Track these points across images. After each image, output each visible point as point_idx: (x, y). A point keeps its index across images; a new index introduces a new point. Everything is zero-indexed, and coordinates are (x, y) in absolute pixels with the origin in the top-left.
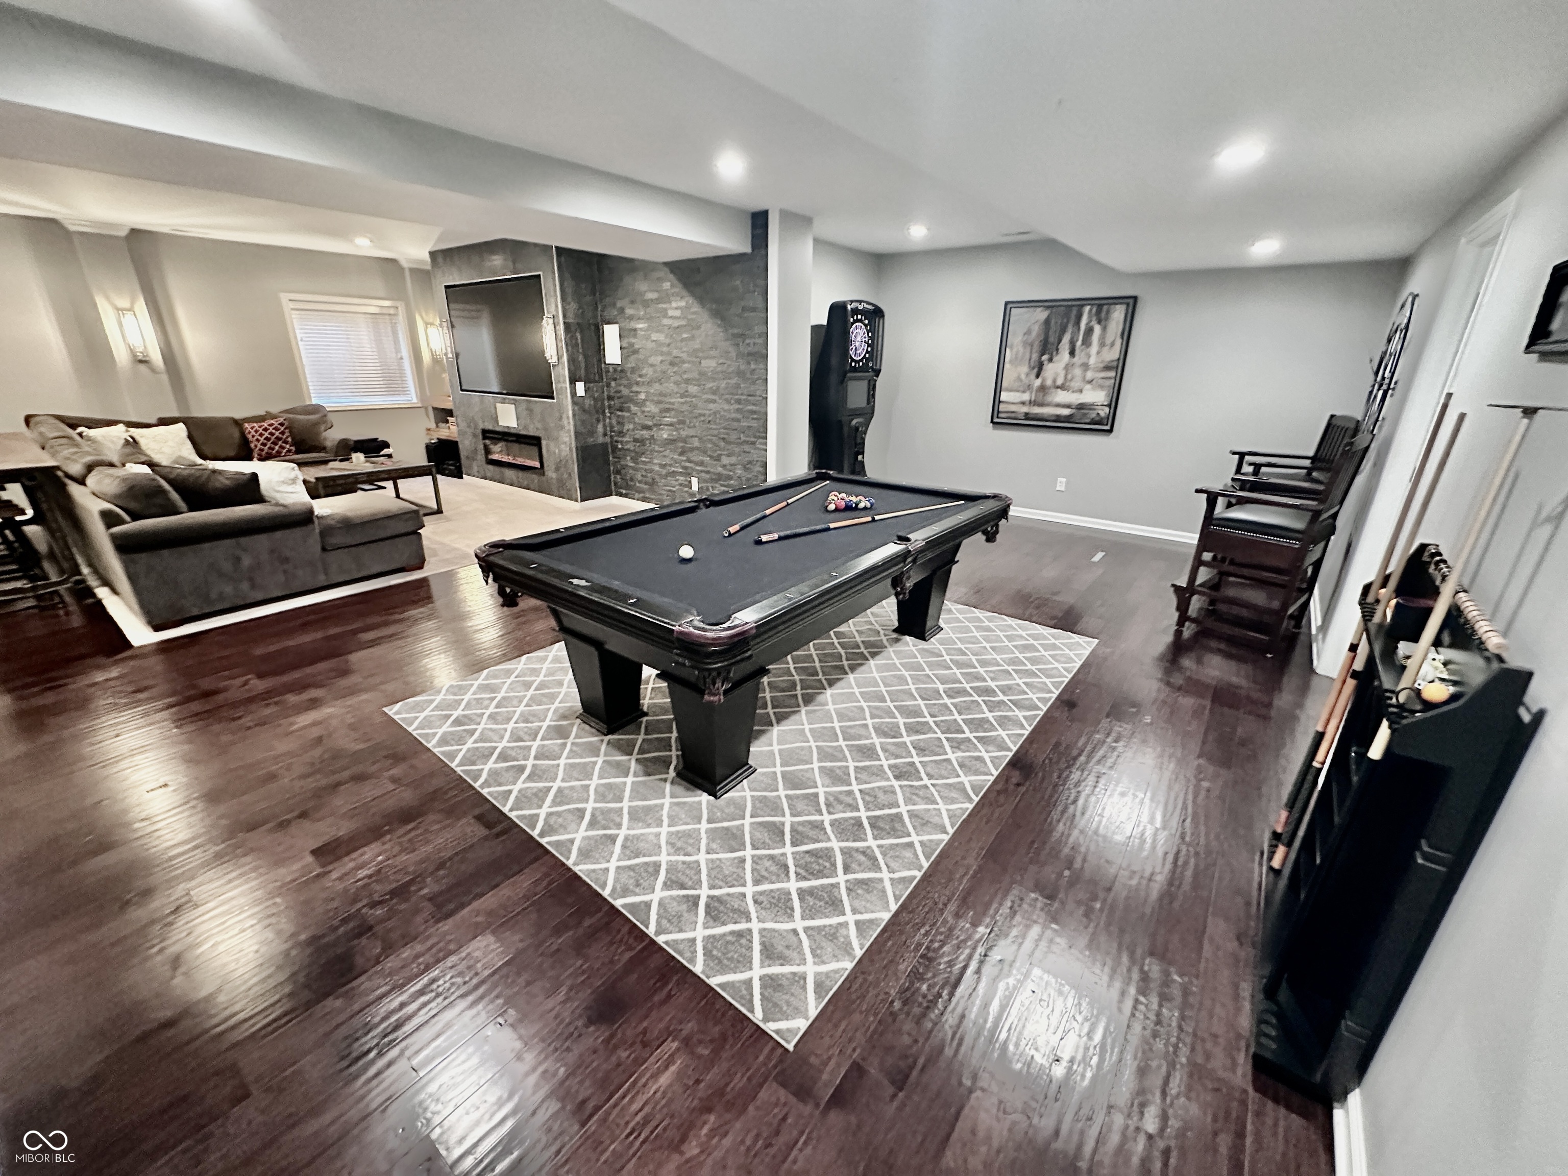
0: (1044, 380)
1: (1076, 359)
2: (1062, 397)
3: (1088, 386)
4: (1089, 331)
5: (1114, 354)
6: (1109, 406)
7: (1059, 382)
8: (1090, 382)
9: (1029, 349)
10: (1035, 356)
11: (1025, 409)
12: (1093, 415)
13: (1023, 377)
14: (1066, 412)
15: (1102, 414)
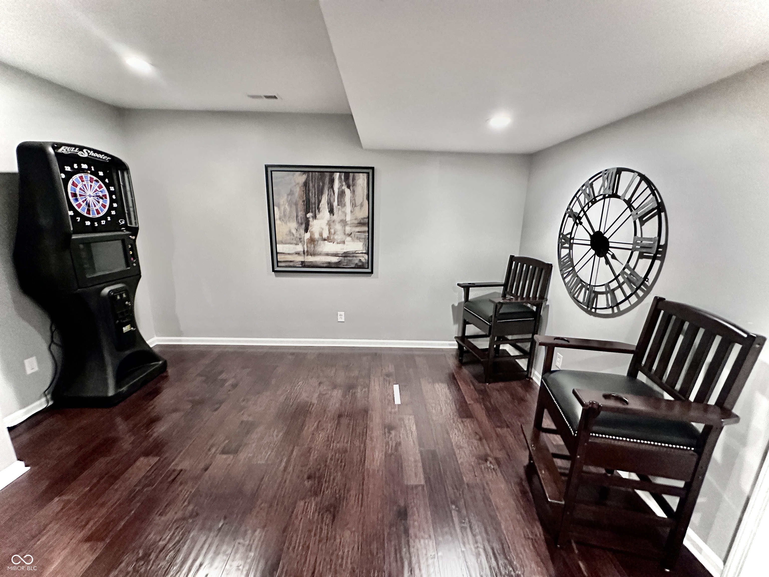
0: (312, 234)
1: (335, 217)
2: (328, 247)
3: (349, 239)
4: (342, 194)
5: (363, 213)
6: (368, 253)
7: (325, 235)
8: (350, 235)
9: (294, 207)
10: (301, 214)
11: (300, 259)
12: (356, 261)
13: (294, 231)
14: (335, 260)
15: (363, 260)
